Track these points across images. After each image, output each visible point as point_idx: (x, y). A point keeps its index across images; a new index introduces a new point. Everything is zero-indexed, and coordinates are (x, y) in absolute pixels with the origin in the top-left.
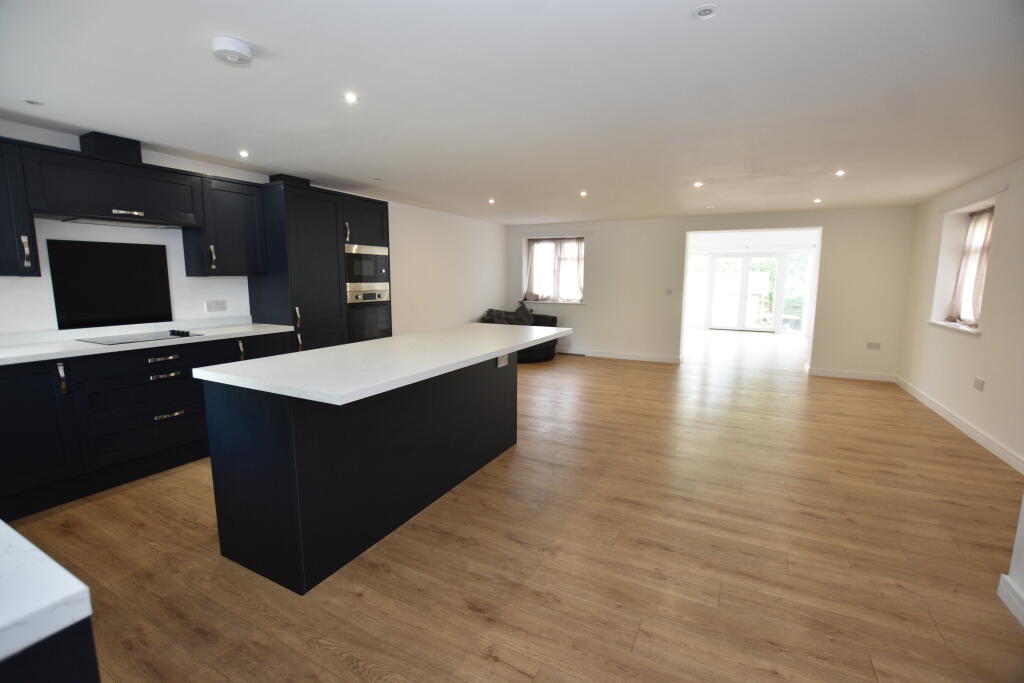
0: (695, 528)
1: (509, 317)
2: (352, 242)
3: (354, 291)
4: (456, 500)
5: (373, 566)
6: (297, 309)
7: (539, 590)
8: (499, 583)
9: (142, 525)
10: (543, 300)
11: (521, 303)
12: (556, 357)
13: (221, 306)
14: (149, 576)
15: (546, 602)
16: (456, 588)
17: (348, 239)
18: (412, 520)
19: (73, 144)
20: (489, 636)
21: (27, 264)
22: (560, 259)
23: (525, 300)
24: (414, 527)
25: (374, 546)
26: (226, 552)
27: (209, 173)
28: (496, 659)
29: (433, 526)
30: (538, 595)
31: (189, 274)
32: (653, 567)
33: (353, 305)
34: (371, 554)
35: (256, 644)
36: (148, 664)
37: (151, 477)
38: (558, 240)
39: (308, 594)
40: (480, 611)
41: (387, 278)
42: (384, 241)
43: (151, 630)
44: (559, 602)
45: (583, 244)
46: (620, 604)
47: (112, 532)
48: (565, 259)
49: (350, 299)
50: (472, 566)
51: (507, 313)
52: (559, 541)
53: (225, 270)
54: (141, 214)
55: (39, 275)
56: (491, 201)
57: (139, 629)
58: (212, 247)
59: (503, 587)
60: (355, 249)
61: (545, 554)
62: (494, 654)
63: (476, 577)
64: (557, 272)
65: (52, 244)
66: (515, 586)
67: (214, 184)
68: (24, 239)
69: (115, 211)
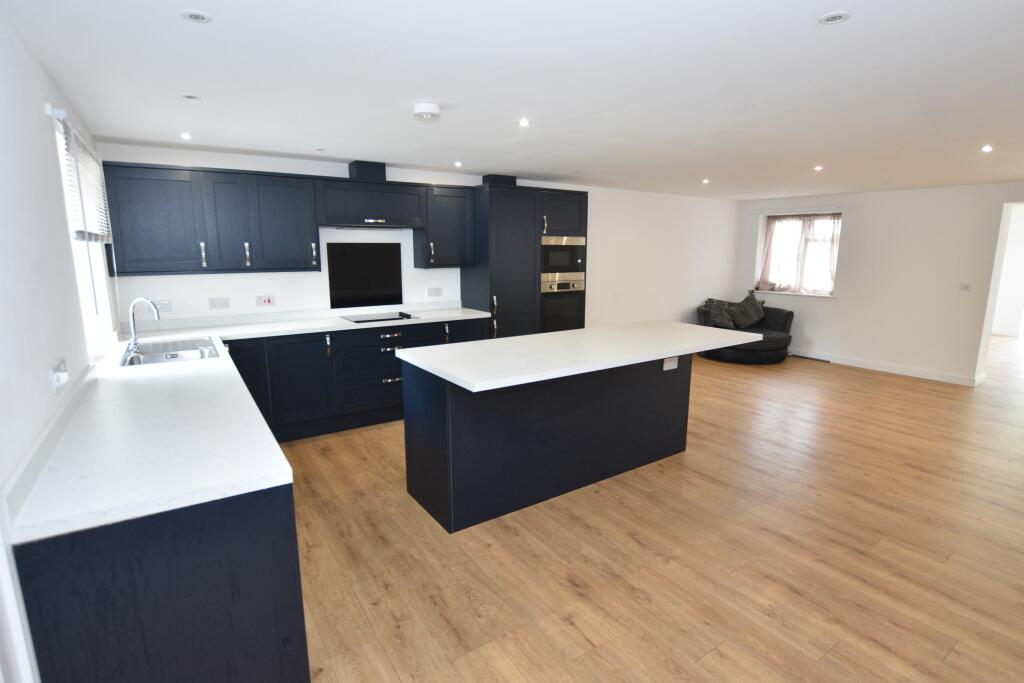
0: (847, 580)
1: (732, 308)
2: (548, 234)
3: (551, 281)
4: (597, 492)
5: (507, 527)
6: (495, 298)
7: (636, 586)
8: (603, 570)
9: (365, 459)
10: (780, 290)
11: (752, 292)
12: (787, 359)
13: (437, 292)
14: (362, 494)
15: (638, 597)
16: (565, 563)
17: (545, 232)
18: (552, 500)
19: (343, 172)
20: (573, 605)
21: (314, 263)
22: (807, 241)
23: (757, 289)
24: (552, 506)
25: (514, 513)
26: (410, 490)
27: (433, 182)
28: (572, 623)
29: (568, 509)
30: (633, 589)
31: (416, 266)
32: (766, 603)
33: (547, 295)
34: (509, 518)
35: (412, 557)
36: (349, 548)
37: (378, 426)
38: (807, 217)
39: (454, 534)
40: (577, 585)
41: (582, 268)
42: (582, 230)
43: (355, 528)
44: (650, 600)
45: (840, 221)
46: (708, 621)
47: (347, 459)
48: (816, 241)
49: (545, 289)
50: (586, 549)
51: (730, 304)
52: (678, 552)
53: (441, 262)
54: (383, 221)
55: (320, 270)
56: (706, 181)
57: (349, 526)
58: (432, 244)
59: (605, 574)
60: (552, 241)
61: (659, 559)
62: (572, 619)
63: (586, 559)
64: (802, 257)
65: (330, 246)
66: (617, 577)
67: (436, 191)
68: (313, 245)
69: (366, 221)
